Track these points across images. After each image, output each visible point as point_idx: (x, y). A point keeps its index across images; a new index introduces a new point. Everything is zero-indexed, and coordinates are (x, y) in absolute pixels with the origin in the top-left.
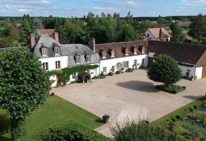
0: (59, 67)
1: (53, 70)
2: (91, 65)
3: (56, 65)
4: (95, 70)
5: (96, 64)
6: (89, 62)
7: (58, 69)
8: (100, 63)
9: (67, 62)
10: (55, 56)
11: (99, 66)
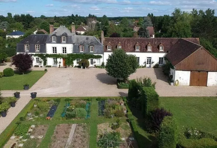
0: (66, 52)
1: (60, 54)
2: (95, 55)
3: (63, 50)
4: (99, 60)
5: (99, 55)
6: (93, 52)
7: (65, 53)
8: (103, 54)
9: (72, 49)
10: (62, 43)
11: (103, 57)
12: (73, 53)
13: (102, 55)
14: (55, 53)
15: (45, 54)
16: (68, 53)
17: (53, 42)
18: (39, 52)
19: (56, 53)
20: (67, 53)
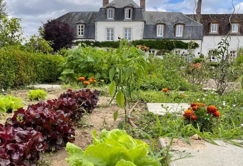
0: (130, 38)
2: (184, 41)
3: (126, 34)
5: (194, 41)
6: (181, 36)
8: (202, 40)
9: (142, 32)
10: (124, 20)
11: (200, 46)
12: (144, 39)
13: (198, 42)
14: (110, 40)
15: (93, 42)
16: (135, 40)
17: (108, 19)
18: (83, 37)
19: (112, 41)
20: (131, 40)
